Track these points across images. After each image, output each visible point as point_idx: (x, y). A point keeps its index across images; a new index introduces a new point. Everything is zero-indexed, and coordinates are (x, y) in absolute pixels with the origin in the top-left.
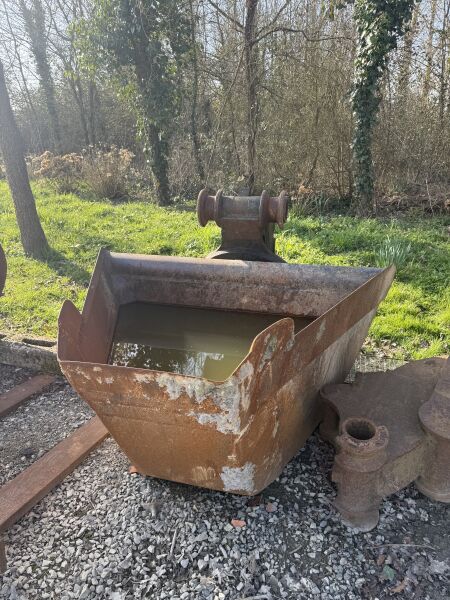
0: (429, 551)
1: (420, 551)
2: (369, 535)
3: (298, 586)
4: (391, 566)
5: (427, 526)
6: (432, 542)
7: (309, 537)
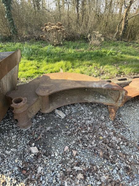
0: (46, 126)
1: (43, 127)
2: (30, 129)
3: (10, 152)
4: (36, 134)
5: (45, 120)
6: (46, 124)
7: (12, 138)
